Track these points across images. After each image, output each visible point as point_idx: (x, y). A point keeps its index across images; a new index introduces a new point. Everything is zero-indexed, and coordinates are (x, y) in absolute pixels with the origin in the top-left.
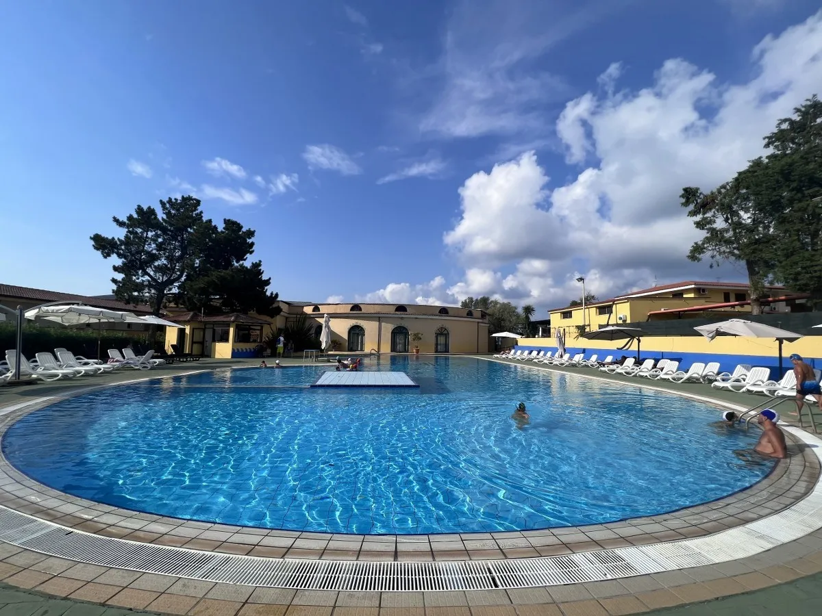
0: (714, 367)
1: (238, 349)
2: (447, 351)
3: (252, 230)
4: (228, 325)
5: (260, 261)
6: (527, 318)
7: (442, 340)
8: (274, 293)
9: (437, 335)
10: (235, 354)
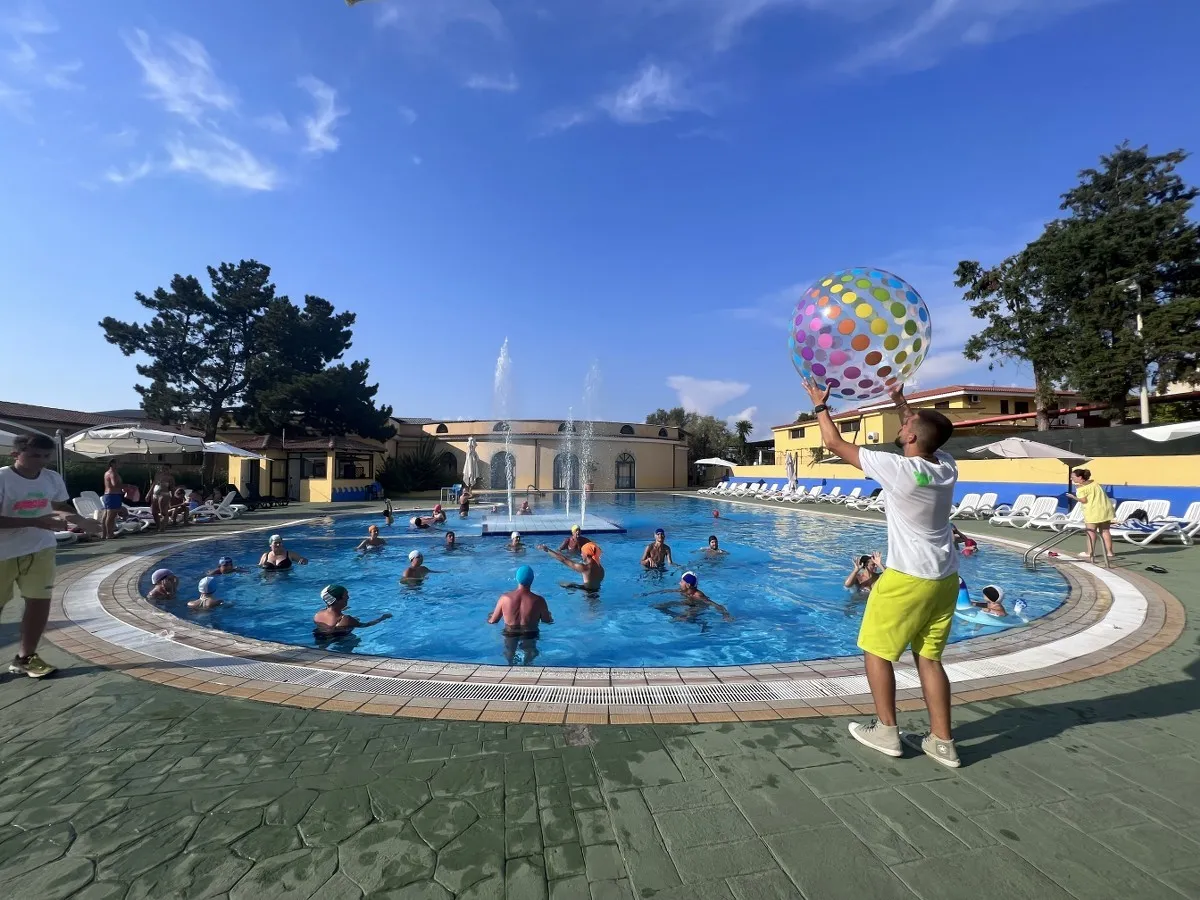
0: (990, 499)
1: (340, 489)
2: (632, 486)
3: (351, 313)
4: (324, 453)
5: (367, 360)
6: (742, 438)
7: (625, 471)
8: (386, 407)
9: (619, 464)
10: (337, 496)
